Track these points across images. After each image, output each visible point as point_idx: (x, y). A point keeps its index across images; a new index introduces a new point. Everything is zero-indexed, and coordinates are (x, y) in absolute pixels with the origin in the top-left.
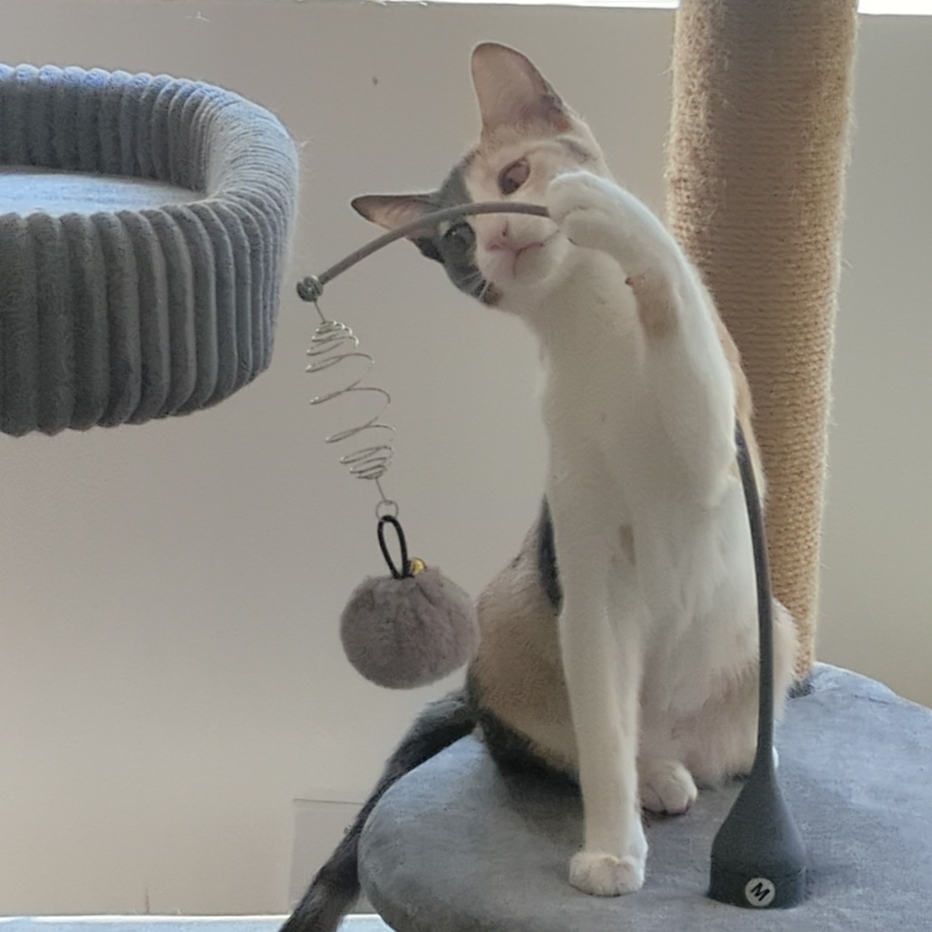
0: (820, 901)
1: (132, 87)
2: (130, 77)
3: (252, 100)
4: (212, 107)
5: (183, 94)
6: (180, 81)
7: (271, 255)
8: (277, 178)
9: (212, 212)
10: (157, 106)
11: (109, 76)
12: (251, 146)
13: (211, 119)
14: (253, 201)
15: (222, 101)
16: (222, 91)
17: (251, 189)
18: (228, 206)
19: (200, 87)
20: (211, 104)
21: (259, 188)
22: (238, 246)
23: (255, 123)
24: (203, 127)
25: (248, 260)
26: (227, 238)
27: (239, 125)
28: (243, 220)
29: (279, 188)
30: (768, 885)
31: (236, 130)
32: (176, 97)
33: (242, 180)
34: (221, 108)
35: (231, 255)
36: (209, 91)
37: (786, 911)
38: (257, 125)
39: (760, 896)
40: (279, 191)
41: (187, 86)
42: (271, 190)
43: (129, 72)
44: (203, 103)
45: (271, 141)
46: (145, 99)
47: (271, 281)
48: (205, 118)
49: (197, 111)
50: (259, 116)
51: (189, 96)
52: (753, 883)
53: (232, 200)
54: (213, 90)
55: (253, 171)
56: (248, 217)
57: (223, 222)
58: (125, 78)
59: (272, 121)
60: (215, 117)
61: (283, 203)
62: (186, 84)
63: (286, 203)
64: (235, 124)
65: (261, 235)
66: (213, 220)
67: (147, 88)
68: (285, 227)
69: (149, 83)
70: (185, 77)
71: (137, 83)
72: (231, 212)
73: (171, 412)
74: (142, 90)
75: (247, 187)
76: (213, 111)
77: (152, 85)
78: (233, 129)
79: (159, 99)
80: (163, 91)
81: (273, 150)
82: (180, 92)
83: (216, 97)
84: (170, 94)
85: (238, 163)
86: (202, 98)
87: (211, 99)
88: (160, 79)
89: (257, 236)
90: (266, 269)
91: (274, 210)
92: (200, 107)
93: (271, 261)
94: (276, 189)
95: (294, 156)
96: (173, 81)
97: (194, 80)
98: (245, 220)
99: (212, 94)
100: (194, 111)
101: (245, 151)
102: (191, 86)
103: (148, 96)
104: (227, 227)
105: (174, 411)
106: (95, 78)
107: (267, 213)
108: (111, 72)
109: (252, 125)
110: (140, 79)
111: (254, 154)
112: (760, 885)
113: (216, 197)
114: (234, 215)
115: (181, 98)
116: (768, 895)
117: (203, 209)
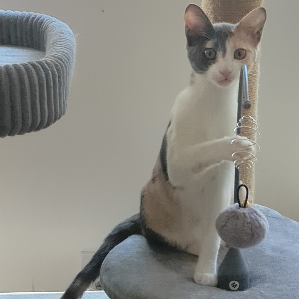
0: (255, 288)
1: (21, 16)
2: (20, 13)
3: (60, 20)
4: (47, 23)
5: (37, 19)
6: (36, 14)
7: (65, 76)
8: (67, 49)
9: (45, 63)
10: (29, 23)
11: (13, 12)
12: (59, 38)
13: (47, 27)
14: (59, 59)
15: (50, 21)
16: (51, 17)
17: (59, 54)
18: (50, 61)
19: (43, 16)
20: (47, 22)
21: (61, 54)
22: (54, 74)
23: (61, 29)
24: (44, 30)
25: (57, 79)
26: (50, 72)
27: (56, 30)
28: (55, 65)
29: (68, 53)
30: (237, 283)
31: (55, 32)
32: (35, 20)
33: (55, 51)
34: (50, 23)
35: (51, 77)
36: (46, 17)
37: (243, 292)
38: (61, 30)
39: (234, 287)
40: (68, 54)
41: (39, 16)
42: (65, 54)
43: (20, 11)
44: (44, 21)
45: (66, 36)
46: (25, 20)
47: (65, 85)
48: (45, 27)
49: (42, 24)
50: (63, 26)
51: (39, 19)
52: (232, 282)
53: (52, 59)
54: (48, 17)
55: (59, 47)
56: (57, 64)
57: (48, 66)
58: (18, 13)
59: (67, 28)
60: (48, 27)
61: (69, 58)
62: (39, 15)
63: (70, 58)
64: (54, 30)
65: (61, 70)
66: (45, 66)
67: (26, 17)
68: (70, 66)
69: (26, 15)
70: (38, 13)
71: (22, 15)
72: (51, 63)
73: (33, 130)
74: (24, 17)
75: (57, 54)
76: (47, 24)
77: (27, 16)
78: (54, 31)
79: (30, 21)
80: (31, 18)
81: (66, 39)
82: (37, 18)
83: (49, 19)
84: (33, 18)
85: (54, 44)
86: (44, 20)
87: (47, 20)
88: (30, 14)
89: (60, 71)
90: (64, 81)
91: (66, 61)
92: (43, 23)
93: (65, 79)
94: (66, 54)
95: (74, 40)
96: (35, 14)
97: (41, 14)
98: (56, 65)
99: (48, 18)
100: (41, 25)
101: (57, 40)
102: (40, 16)
103: (26, 19)
104: (50, 68)
105: (34, 130)
106: (8, 13)
107: (63, 62)
108: (13, 11)
109: (60, 30)
110: (23, 13)
111: (60, 41)
112: (234, 283)
113: (47, 58)
114: (52, 64)
115: (37, 20)
116: (237, 286)
117: (42, 62)
